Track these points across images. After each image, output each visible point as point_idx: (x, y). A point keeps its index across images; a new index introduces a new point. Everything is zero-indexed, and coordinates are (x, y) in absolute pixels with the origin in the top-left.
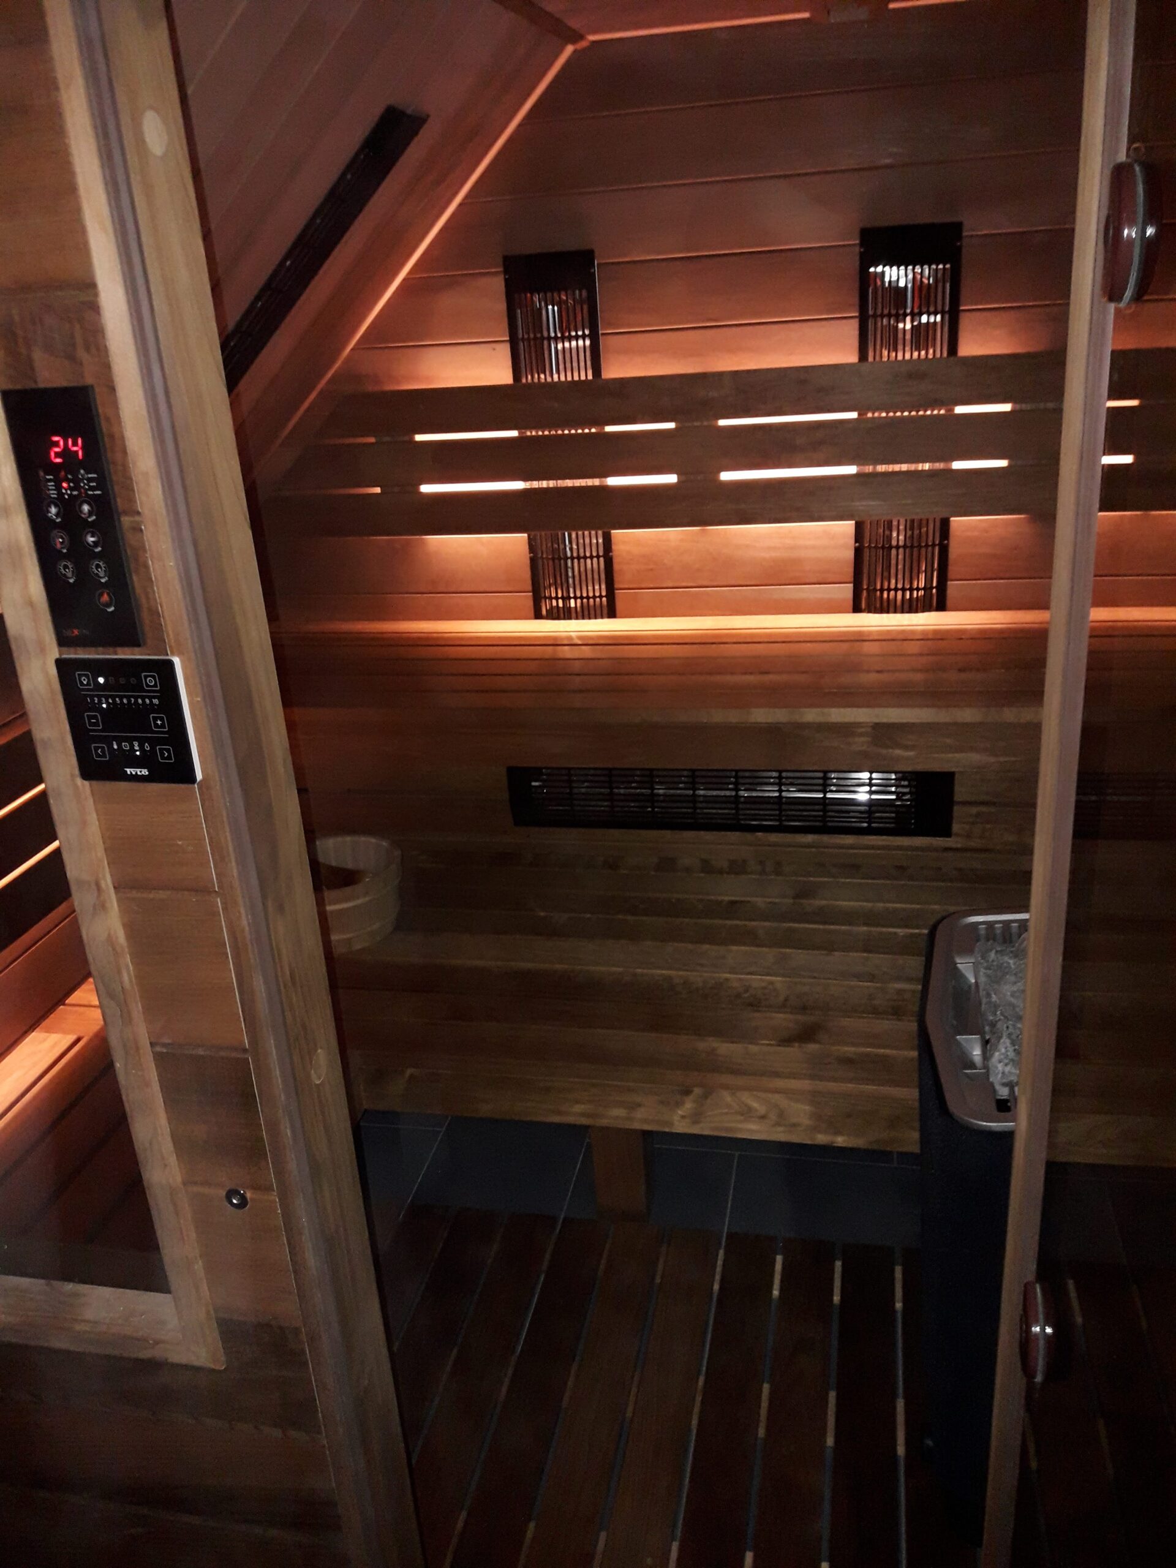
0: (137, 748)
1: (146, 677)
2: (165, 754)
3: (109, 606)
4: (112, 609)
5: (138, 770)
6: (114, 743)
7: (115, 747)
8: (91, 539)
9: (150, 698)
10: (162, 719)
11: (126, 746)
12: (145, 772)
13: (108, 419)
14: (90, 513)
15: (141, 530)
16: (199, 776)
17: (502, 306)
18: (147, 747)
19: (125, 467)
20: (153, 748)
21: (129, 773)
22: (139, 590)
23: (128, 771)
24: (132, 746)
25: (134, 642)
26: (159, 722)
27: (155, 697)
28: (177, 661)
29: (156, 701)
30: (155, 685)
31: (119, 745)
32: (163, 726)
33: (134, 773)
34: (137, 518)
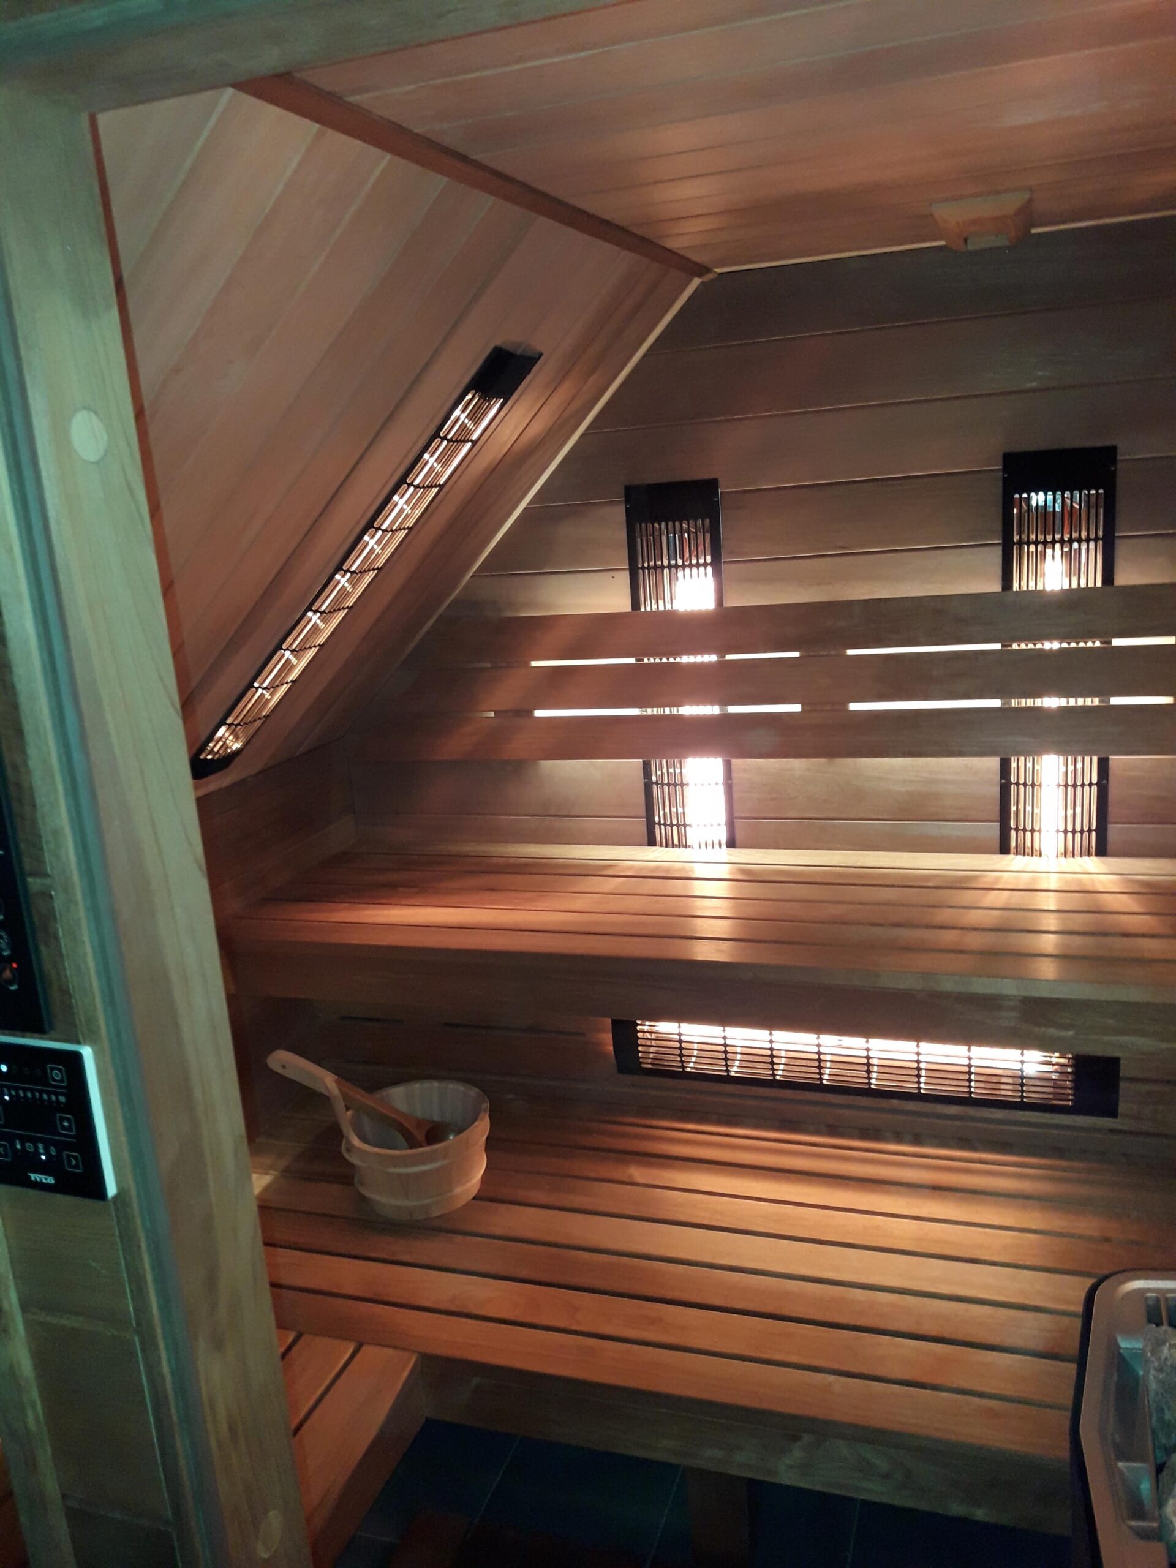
0: (41, 1151)
1: (52, 1069)
2: (73, 1162)
3: (11, 983)
4: (14, 988)
5: (43, 1177)
6: (18, 1142)
7: (18, 1147)
9: (56, 1094)
10: (68, 1120)
11: (30, 1147)
12: (50, 1180)
13: (15, 767)
15: (51, 897)
16: (111, 1189)
17: (622, 535)
18: (53, 1151)
19: (34, 822)
20: (59, 1152)
21: (33, 1179)
22: (48, 966)
23: (33, 1176)
24: (36, 1148)
25: (42, 1026)
26: (66, 1123)
27: (62, 1094)
28: (87, 1052)
29: (62, 1099)
30: (61, 1081)
31: (22, 1144)
32: (69, 1129)
33: (38, 1180)
34: (48, 881)
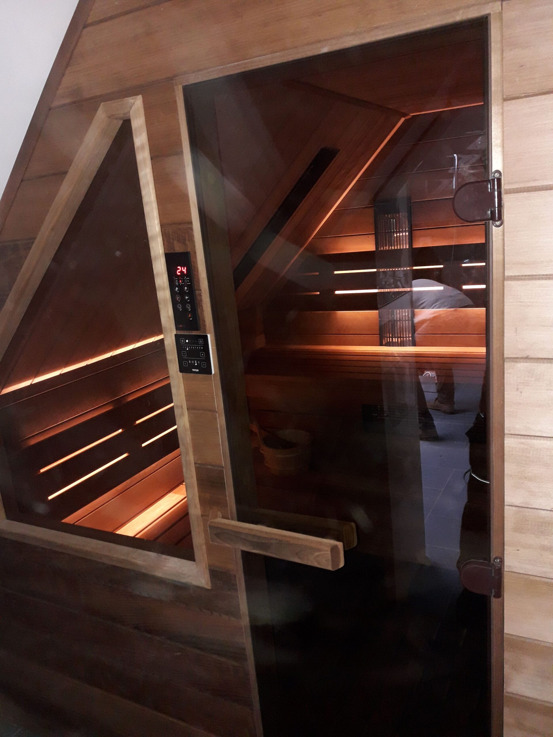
0: (196, 363)
1: (200, 340)
2: (204, 365)
3: (191, 318)
4: (191, 319)
5: (196, 370)
6: (190, 361)
8: (187, 298)
11: (193, 362)
12: (198, 370)
13: (194, 262)
14: (187, 290)
15: (201, 295)
16: (213, 373)
17: (372, 220)
18: (199, 362)
19: (198, 276)
21: (193, 371)
22: (200, 314)
23: (193, 370)
25: (197, 329)
26: (203, 354)
27: (202, 347)
28: (209, 336)
30: (202, 343)
32: (203, 356)
33: (195, 371)
34: (200, 292)
